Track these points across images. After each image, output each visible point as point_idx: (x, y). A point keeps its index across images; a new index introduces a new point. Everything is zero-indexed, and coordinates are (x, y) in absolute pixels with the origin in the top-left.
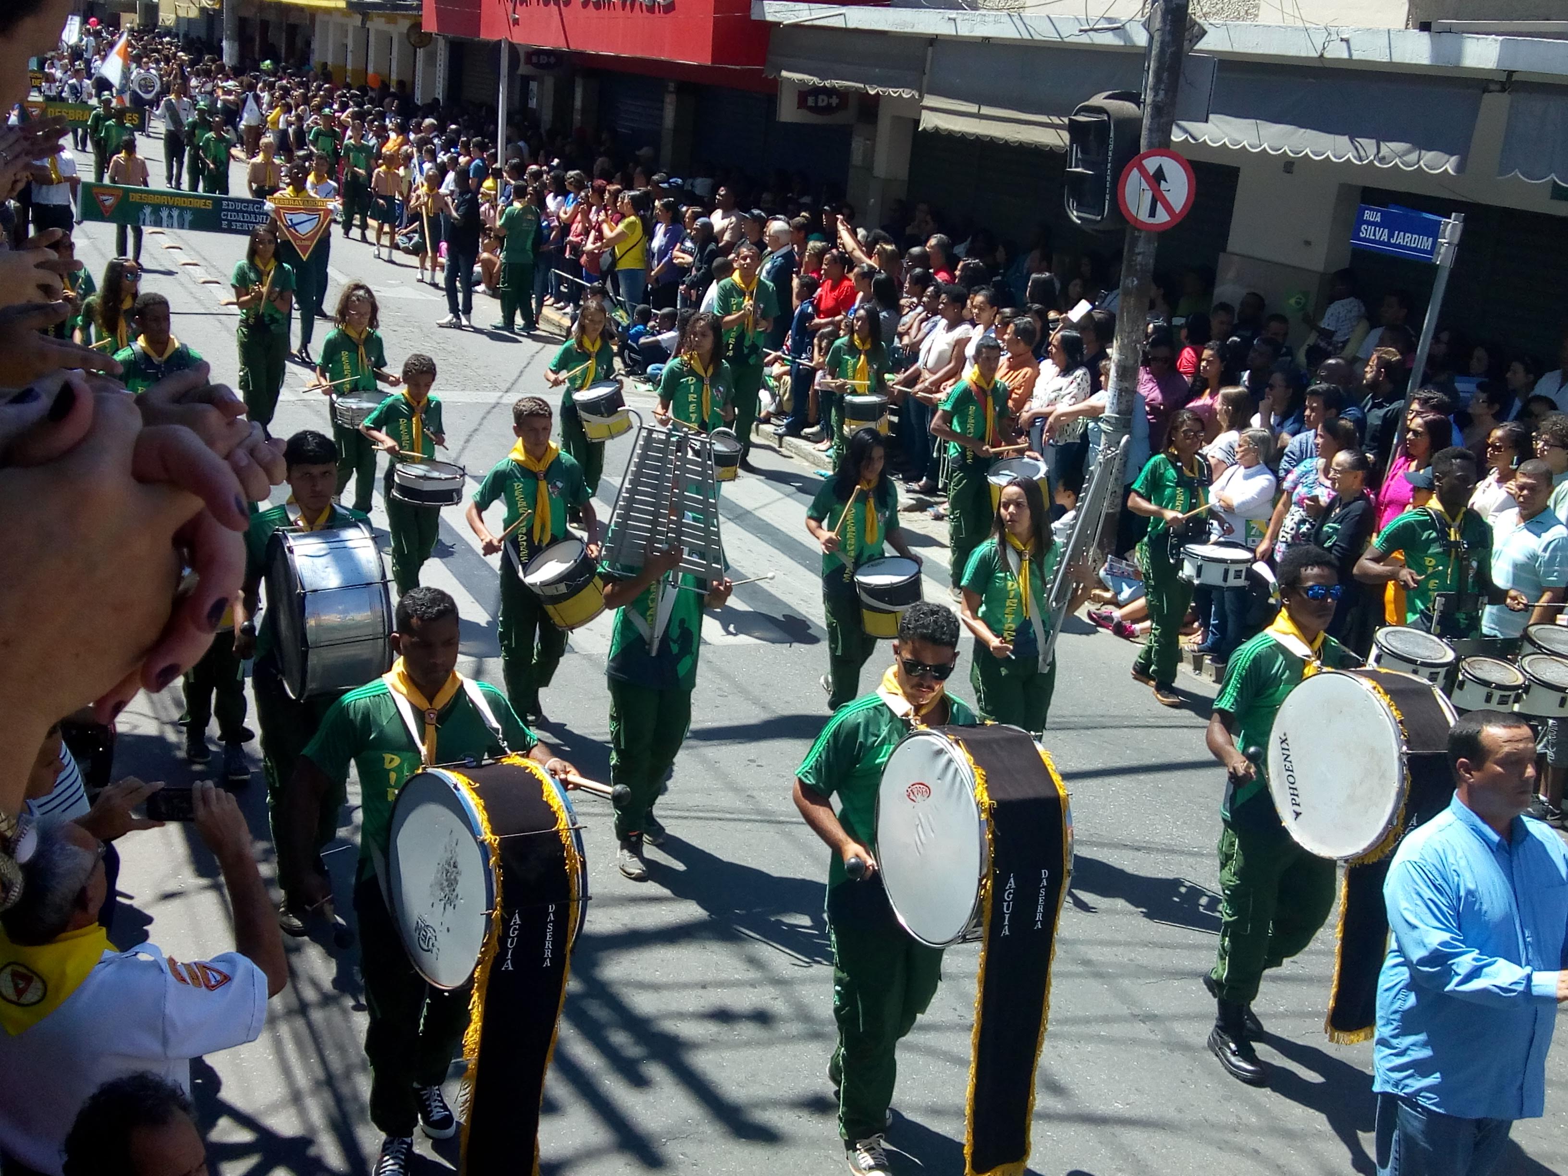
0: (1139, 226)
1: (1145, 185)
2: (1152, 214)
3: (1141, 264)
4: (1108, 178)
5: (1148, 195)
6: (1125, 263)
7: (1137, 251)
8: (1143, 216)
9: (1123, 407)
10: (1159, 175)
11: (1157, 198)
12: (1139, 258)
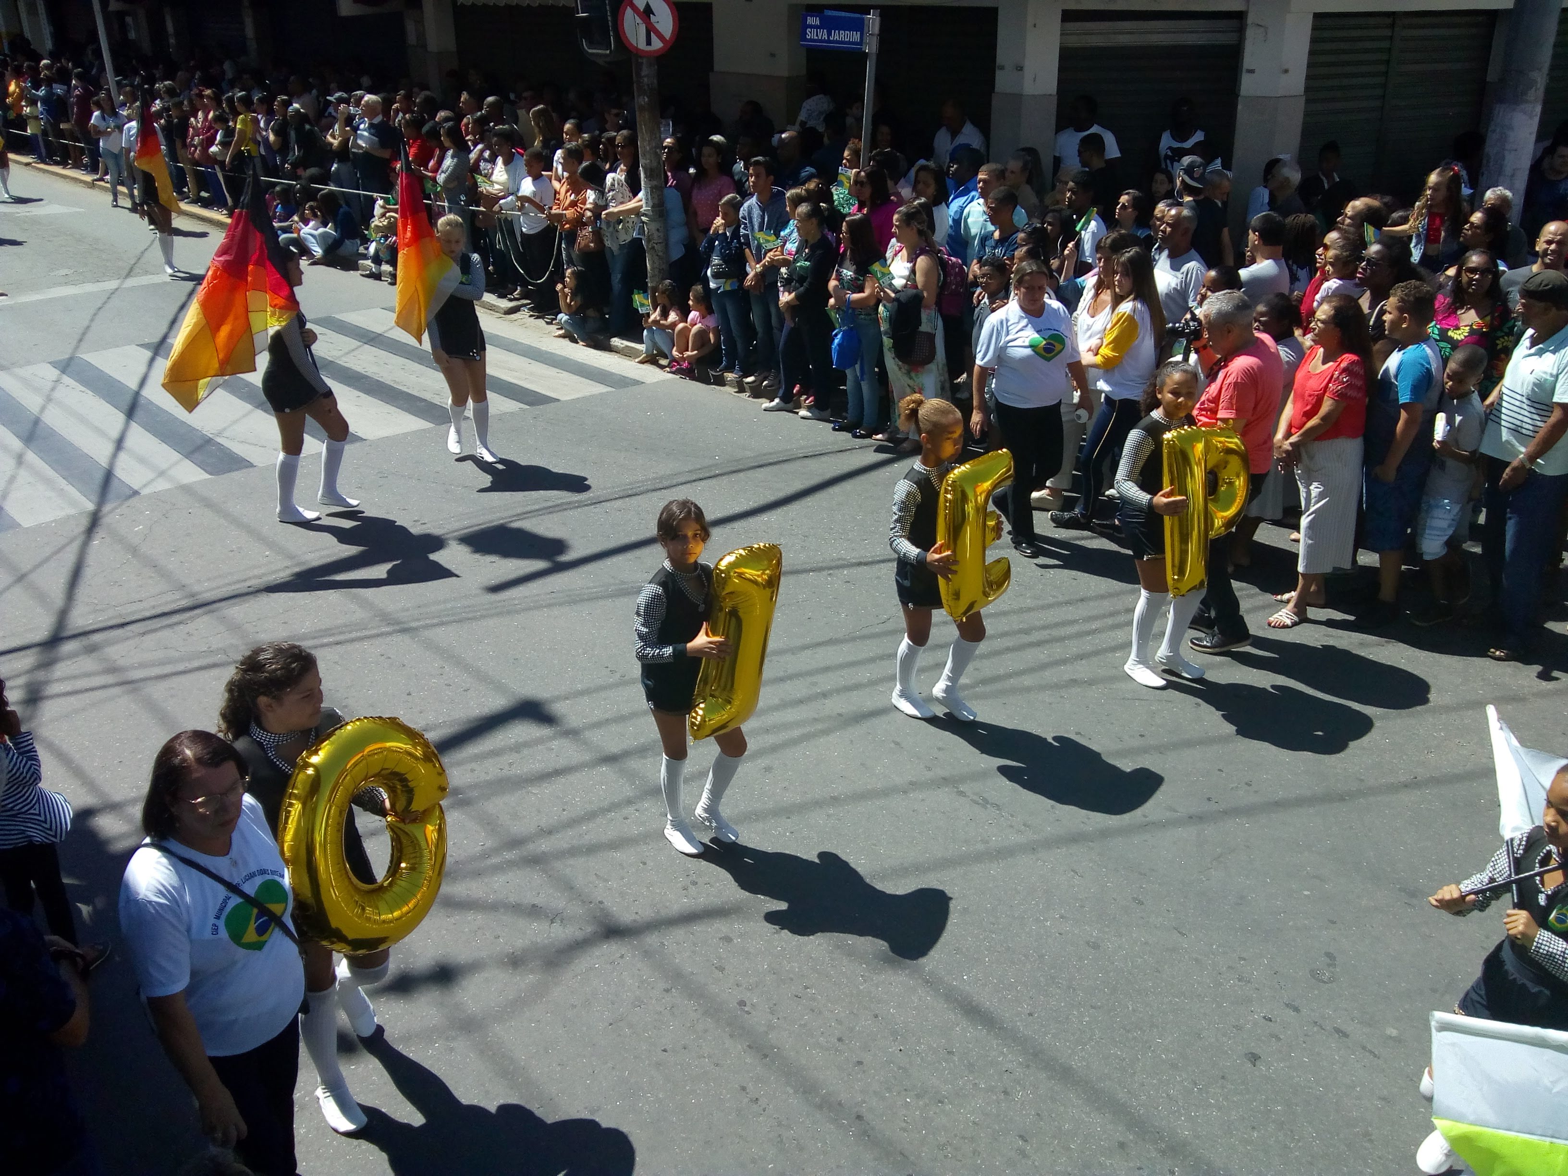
0: (639, 53)
1: (638, 20)
2: (649, 43)
3: (648, 85)
4: (609, 18)
5: (643, 29)
6: (635, 85)
7: (643, 74)
8: (642, 45)
9: (656, 201)
10: (648, 11)
11: (651, 30)
12: (646, 79)
